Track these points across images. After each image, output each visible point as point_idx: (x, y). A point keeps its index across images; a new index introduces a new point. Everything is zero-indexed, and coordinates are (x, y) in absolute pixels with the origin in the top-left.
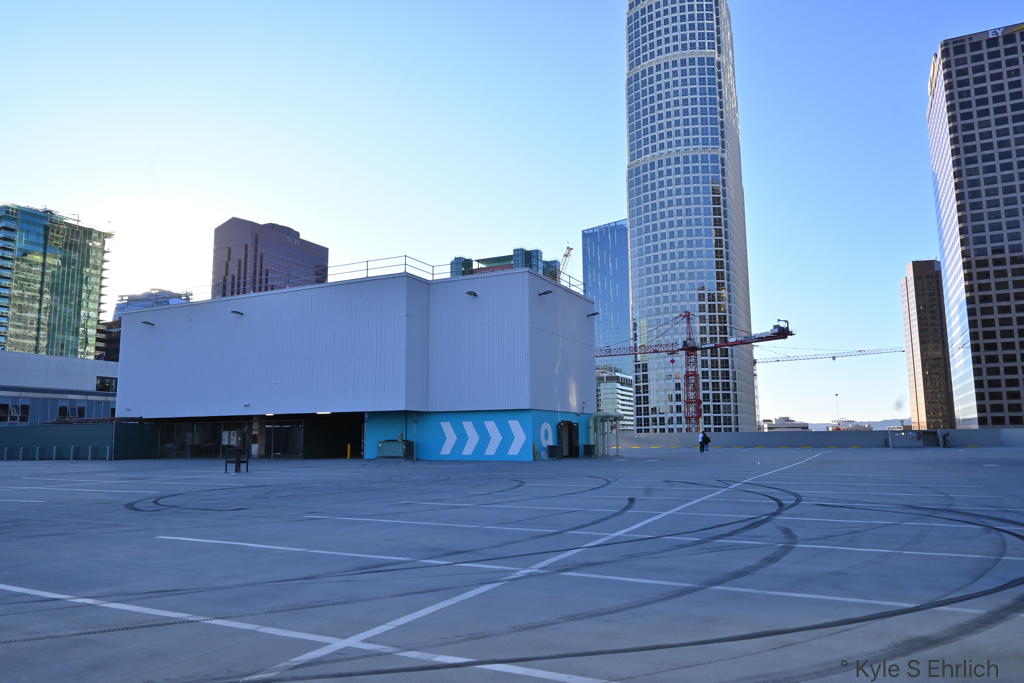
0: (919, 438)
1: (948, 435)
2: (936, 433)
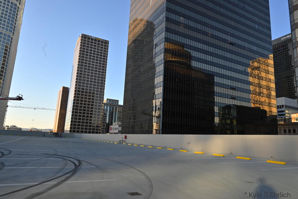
0: (54, 135)
1: (61, 134)
2: (58, 133)
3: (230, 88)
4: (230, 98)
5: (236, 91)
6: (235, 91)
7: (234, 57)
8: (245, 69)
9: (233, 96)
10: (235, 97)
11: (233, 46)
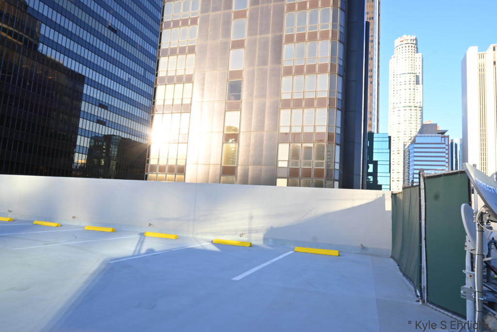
3: (97, 104)
4: (95, 120)
5: (109, 112)
6: (106, 111)
7: (113, 53)
8: (130, 79)
9: (102, 119)
10: (105, 121)
11: (115, 35)
